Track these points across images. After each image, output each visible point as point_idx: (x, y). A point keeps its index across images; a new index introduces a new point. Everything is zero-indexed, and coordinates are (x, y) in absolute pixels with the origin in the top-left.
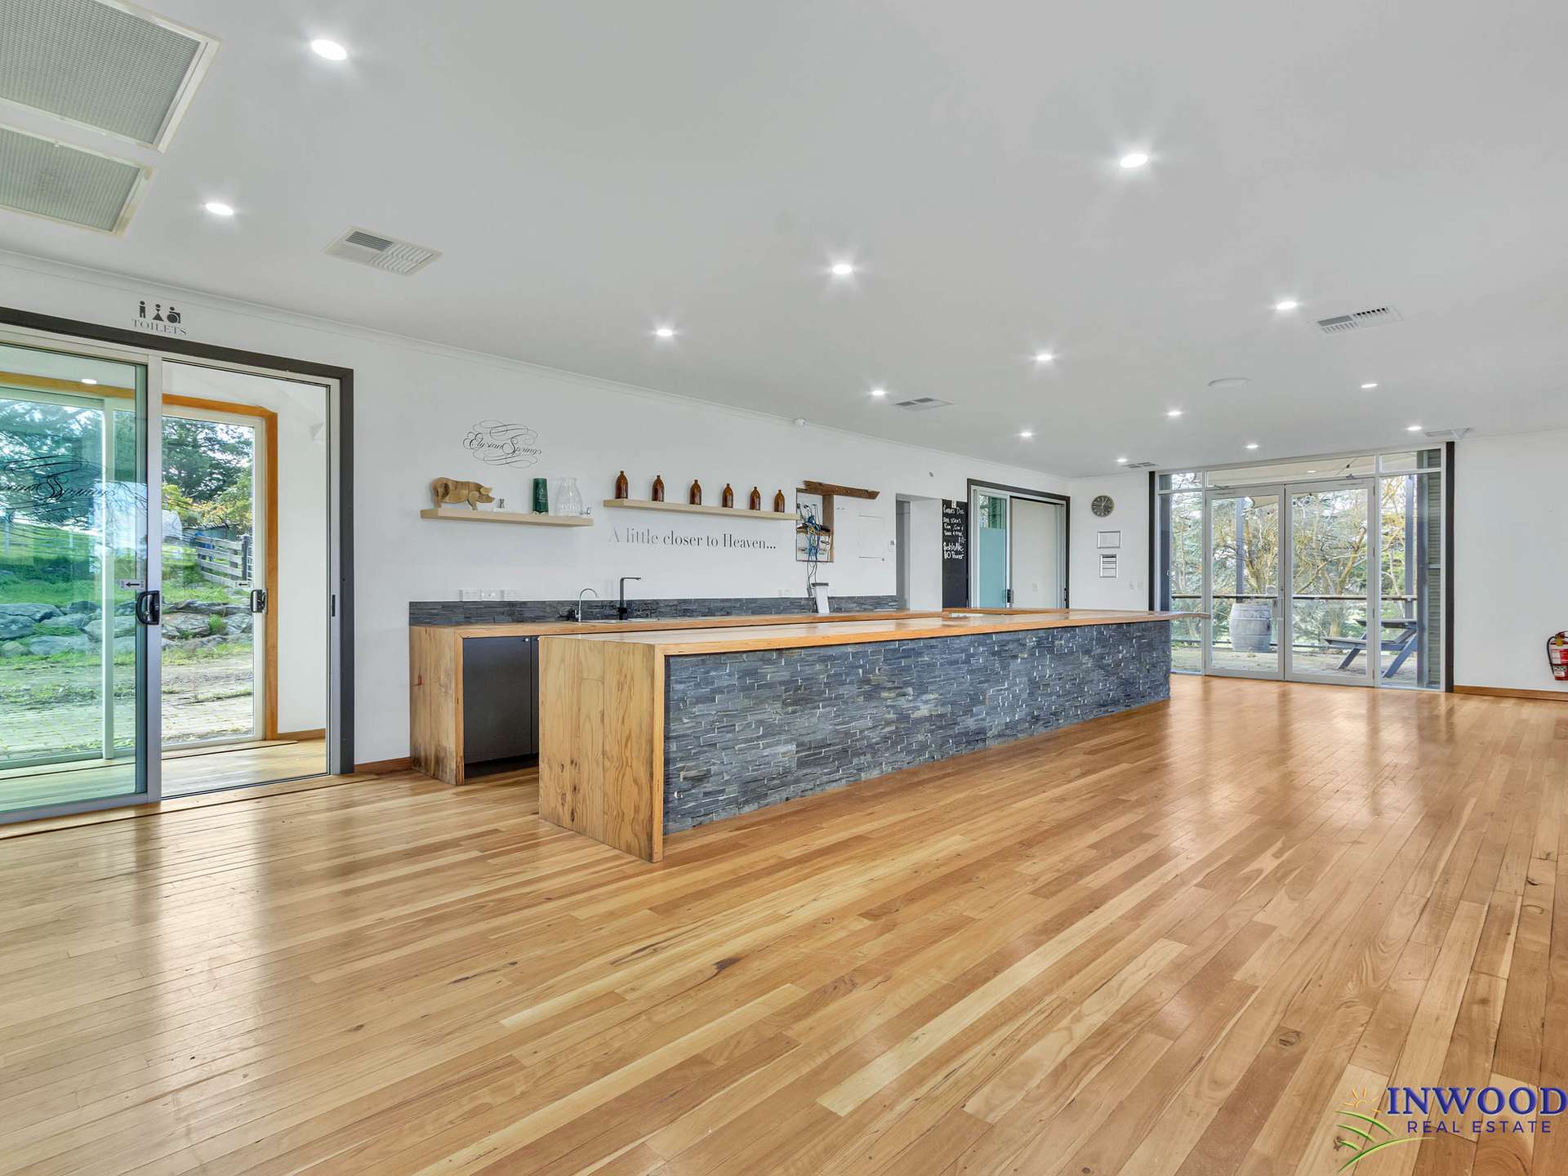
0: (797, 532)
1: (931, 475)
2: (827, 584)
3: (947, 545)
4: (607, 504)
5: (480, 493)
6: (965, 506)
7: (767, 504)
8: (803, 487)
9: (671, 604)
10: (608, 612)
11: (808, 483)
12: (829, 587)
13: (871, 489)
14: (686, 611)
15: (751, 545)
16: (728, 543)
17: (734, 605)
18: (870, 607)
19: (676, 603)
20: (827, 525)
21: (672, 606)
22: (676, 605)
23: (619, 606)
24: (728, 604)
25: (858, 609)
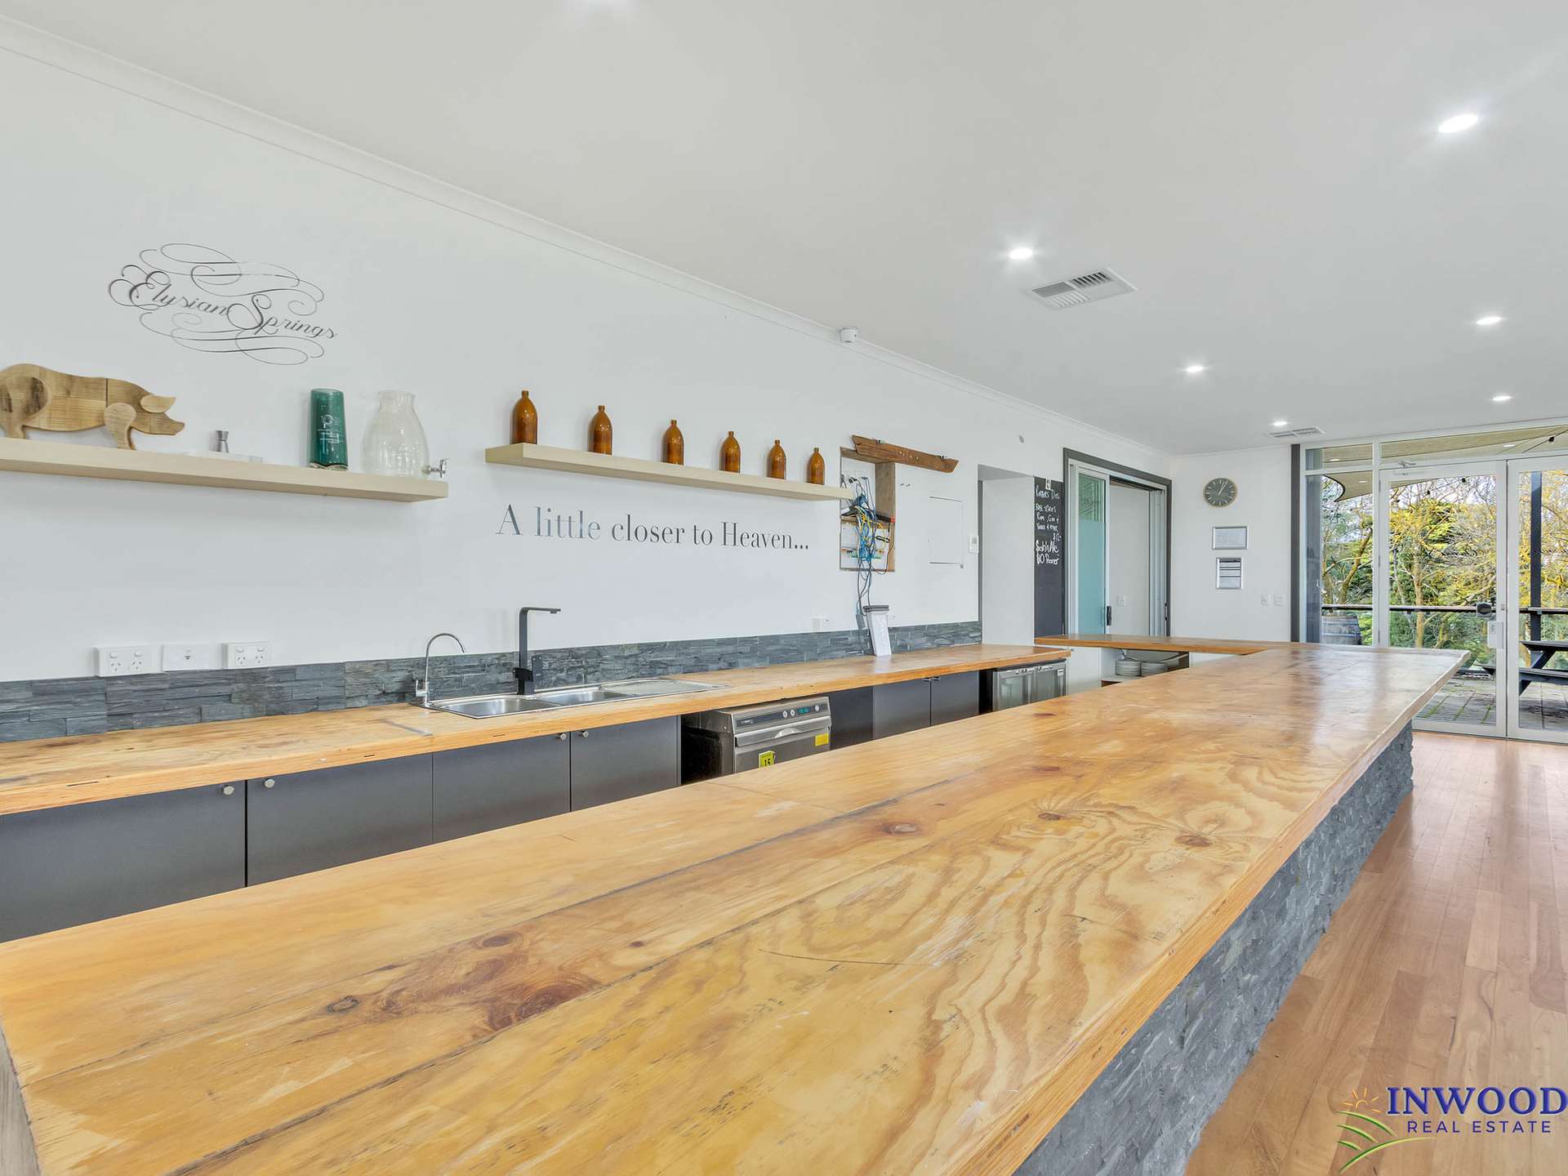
0: (843, 521)
1: (1022, 439)
2: (886, 608)
3: (1040, 545)
4: (493, 457)
5: (139, 408)
6: (1061, 488)
7: (795, 470)
8: (850, 446)
9: (627, 653)
10: (493, 677)
11: (857, 440)
12: (889, 613)
13: (948, 456)
14: (654, 665)
15: (769, 543)
16: (730, 538)
17: (740, 649)
18: (946, 642)
19: (635, 651)
20: (884, 512)
21: (627, 658)
22: (636, 656)
23: (516, 663)
24: (730, 649)
25: (929, 644)
